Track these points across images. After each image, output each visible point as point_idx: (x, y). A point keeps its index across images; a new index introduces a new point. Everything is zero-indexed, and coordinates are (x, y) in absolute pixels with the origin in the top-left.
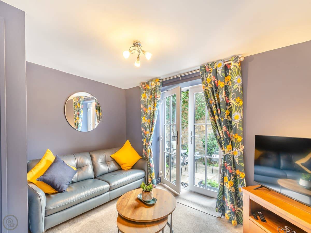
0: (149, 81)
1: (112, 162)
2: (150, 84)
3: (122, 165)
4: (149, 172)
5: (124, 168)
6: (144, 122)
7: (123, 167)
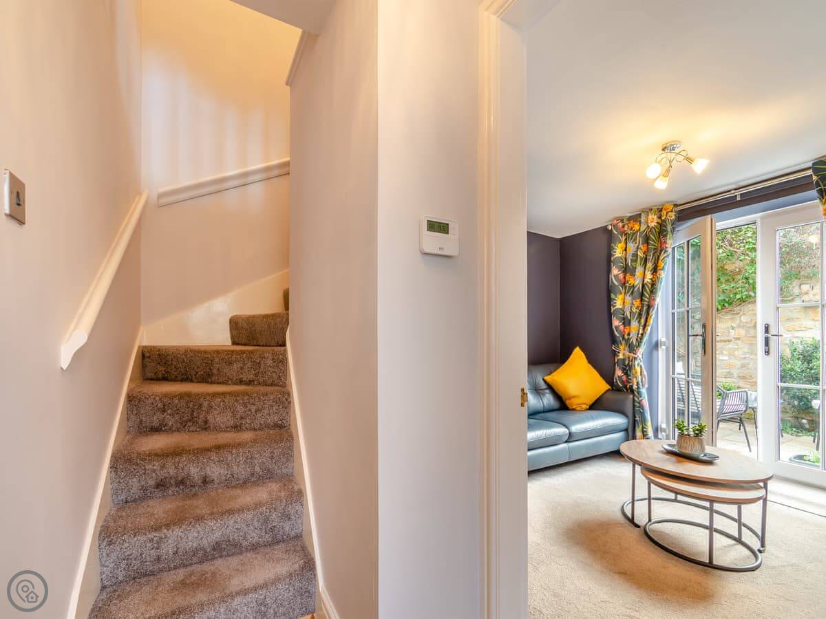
0: (640, 214)
1: (547, 391)
2: (643, 219)
3: (570, 399)
4: (637, 418)
5: (574, 407)
6: (621, 307)
7: (571, 403)
